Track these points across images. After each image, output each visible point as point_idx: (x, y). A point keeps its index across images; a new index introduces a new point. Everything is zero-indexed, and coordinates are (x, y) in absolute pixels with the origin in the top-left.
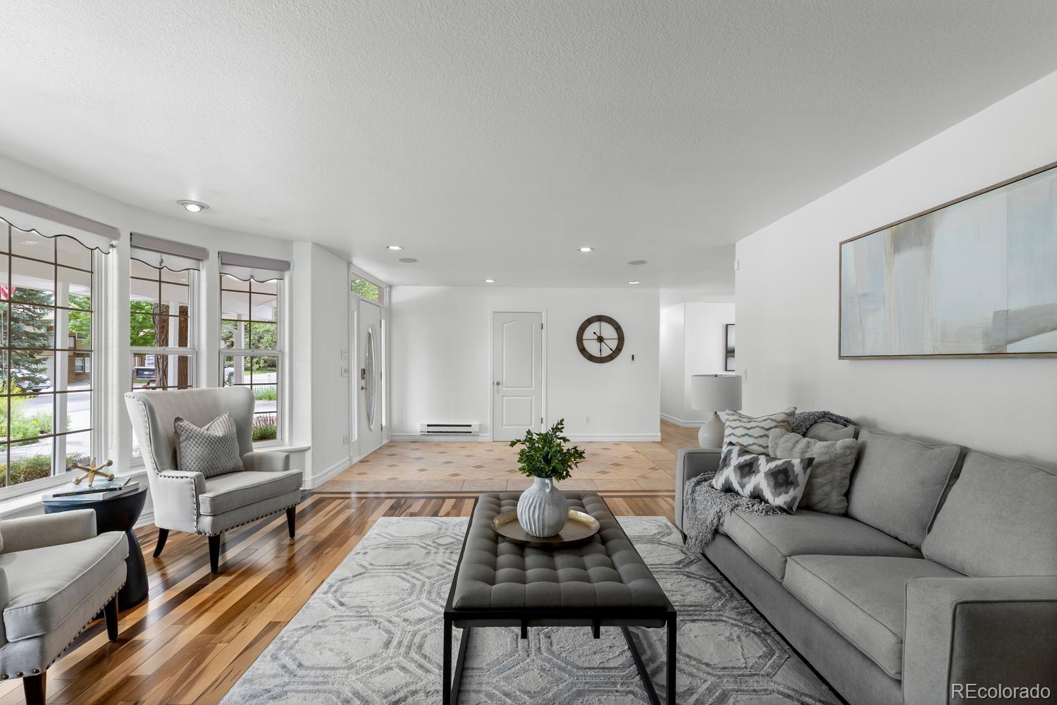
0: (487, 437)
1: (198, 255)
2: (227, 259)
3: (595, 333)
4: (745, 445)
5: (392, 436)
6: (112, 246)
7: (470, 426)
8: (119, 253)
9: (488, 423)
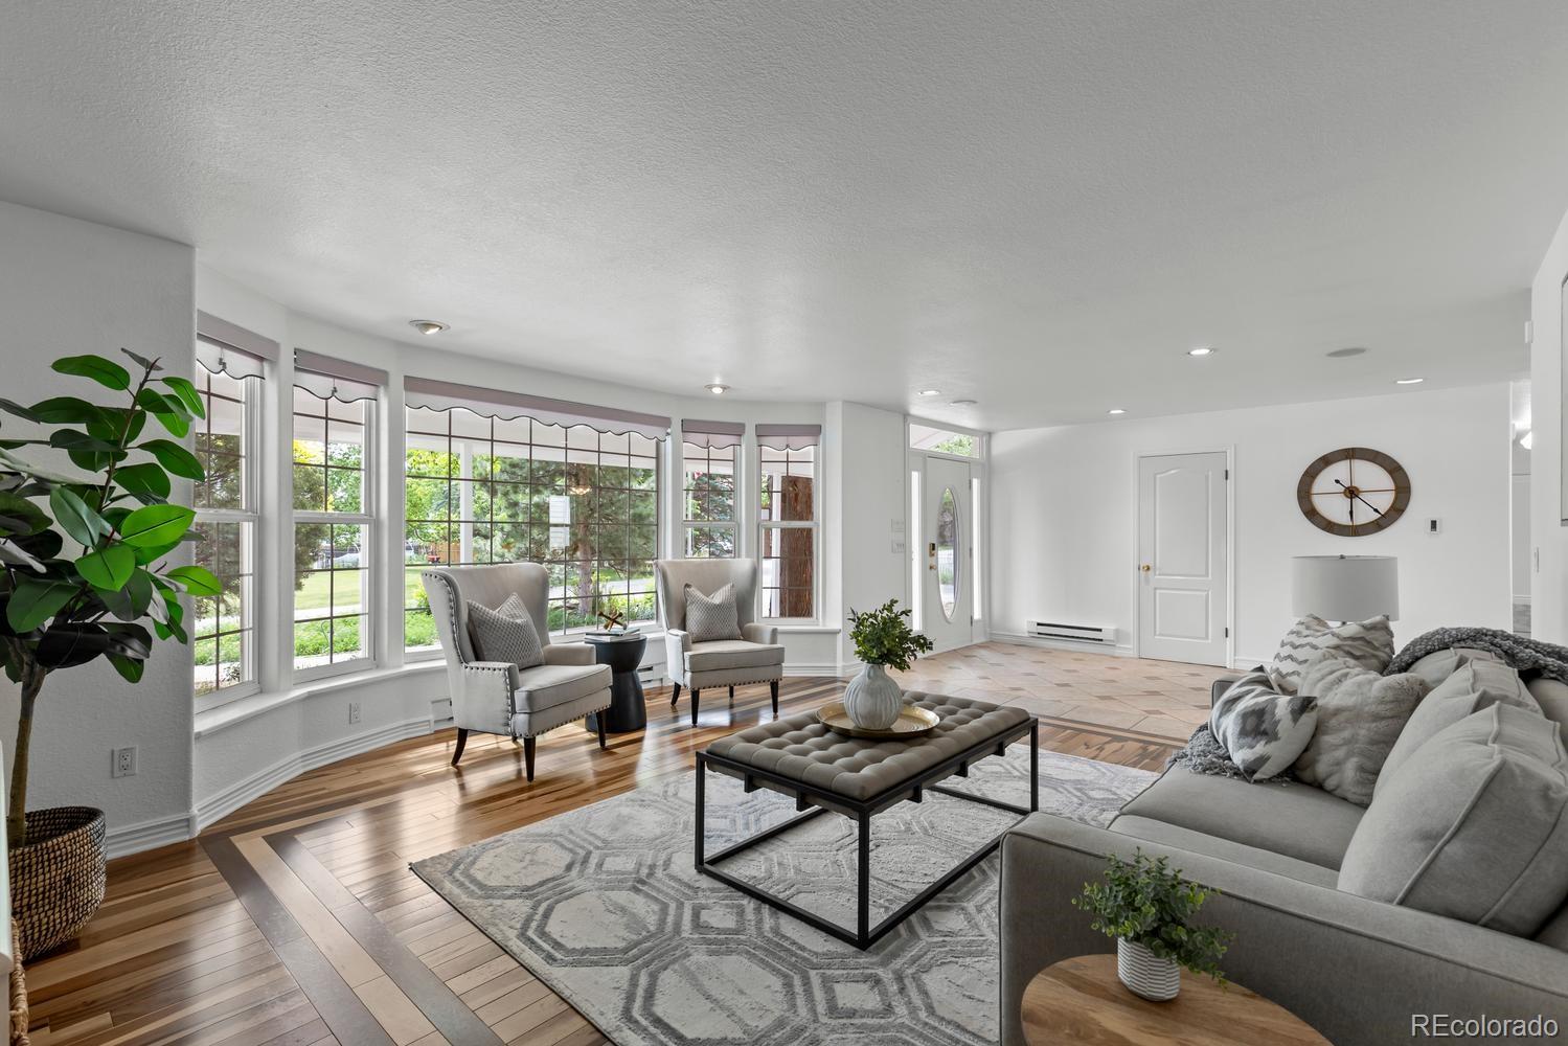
0: (1128, 649)
1: (737, 430)
2: (763, 431)
3: (1337, 481)
4: (1284, 672)
5: (991, 634)
6: (668, 434)
7: (1100, 630)
8: (672, 439)
9: (1130, 626)
